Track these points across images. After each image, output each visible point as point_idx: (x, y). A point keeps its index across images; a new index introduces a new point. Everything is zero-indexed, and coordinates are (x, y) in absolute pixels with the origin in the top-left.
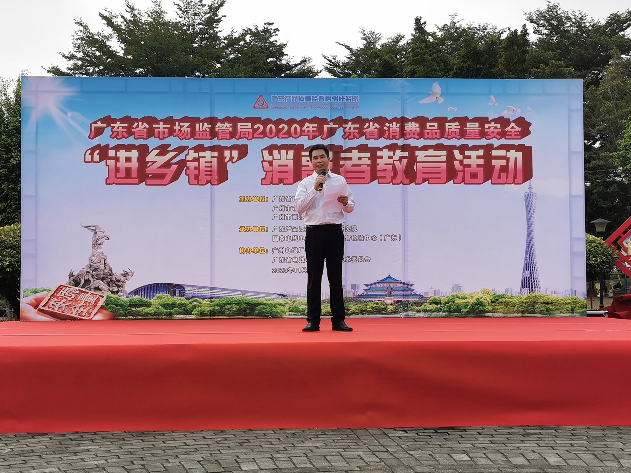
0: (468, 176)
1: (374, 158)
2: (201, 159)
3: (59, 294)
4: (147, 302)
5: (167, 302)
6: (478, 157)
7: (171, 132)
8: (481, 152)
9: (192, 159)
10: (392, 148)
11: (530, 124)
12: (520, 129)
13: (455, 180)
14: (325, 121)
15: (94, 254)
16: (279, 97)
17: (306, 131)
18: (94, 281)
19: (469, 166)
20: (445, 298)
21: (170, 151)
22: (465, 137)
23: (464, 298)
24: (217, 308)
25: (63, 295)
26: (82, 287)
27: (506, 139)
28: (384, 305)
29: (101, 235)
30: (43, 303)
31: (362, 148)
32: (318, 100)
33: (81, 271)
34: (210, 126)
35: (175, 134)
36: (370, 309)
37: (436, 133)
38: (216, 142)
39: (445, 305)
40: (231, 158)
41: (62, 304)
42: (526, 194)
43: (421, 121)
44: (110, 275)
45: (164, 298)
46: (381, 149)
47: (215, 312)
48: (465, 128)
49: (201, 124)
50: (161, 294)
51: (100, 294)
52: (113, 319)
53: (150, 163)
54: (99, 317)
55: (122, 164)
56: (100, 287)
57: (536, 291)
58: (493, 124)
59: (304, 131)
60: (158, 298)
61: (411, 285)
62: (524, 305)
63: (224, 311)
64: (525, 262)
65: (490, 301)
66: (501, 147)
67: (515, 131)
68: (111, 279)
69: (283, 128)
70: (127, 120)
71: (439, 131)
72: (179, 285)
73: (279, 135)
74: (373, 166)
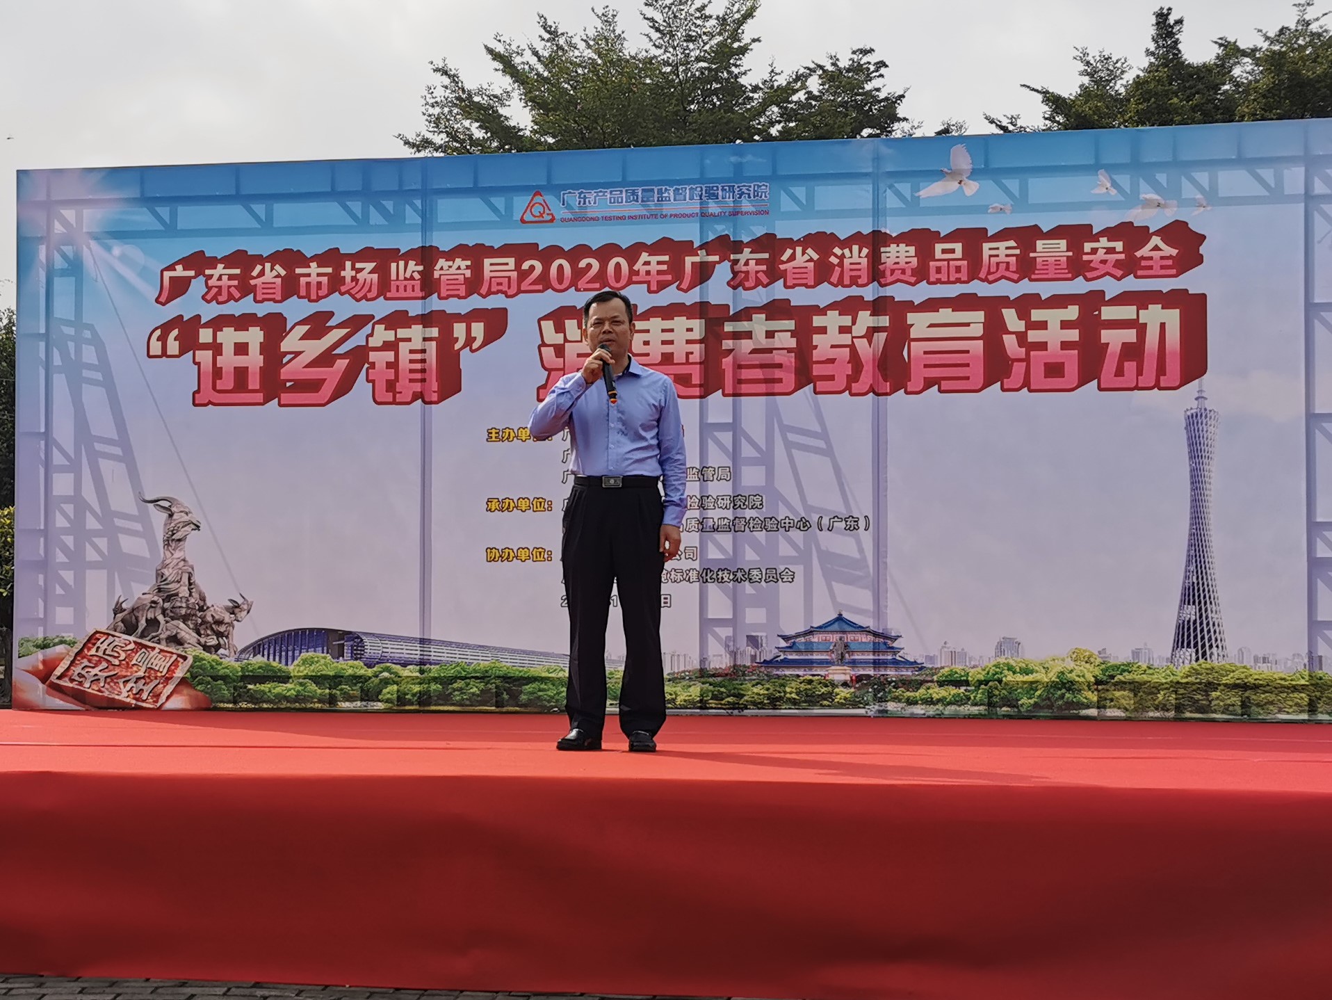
0: (1037, 372)
1: (804, 333)
2: (401, 344)
3: (93, 652)
4: (280, 670)
5: (324, 673)
6: (1065, 325)
7: (336, 284)
8: (1072, 313)
9: (380, 344)
10: (849, 307)
11: (1203, 238)
12: (1174, 252)
13: (1005, 380)
14: (687, 248)
15: (167, 562)
16: (580, 194)
17: (642, 272)
18: (167, 622)
19: (1043, 346)
20: (979, 669)
21: (332, 328)
22: (1033, 277)
23: (1027, 671)
24: (434, 687)
25: (100, 653)
26: (142, 636)
27: (1136, 277)
28: (826, 686)
29: (182, 520)
30: (59, 671)
31: (776, 310)
32: (672, 199)
33: (139, 598)
34: (421, 268)
35: (343, 289)
36: (794, 696)
37: (958, 269)
38: (435, 303)
39: (978, 688)
40: (470, 340)
41: (99, 673)
42: (1189, 413)
43: (922, 240)
44: (201, 609)
45: (317, 662)
46: (822, 311)
47: (430, 697)
48: (1032, 255)
49: (402, 263)
50: (311, 654)
51: (179, 652)
52: (208, 709)
53: (289, 357)
54: (177, 702)
55: (228, 360)
56: (179, 636)
57: (1215, 657)
58: (1104, 242)
59: (637, 273)
60: (304, 661)
61: (895, 639)
62: (1181, 691)
63: (451, 694)
64: (1184, 583)
65: (1093, 680)
66: (1124, 299)
67: (1162, 258)
68: (203, 618)
69: (589, 266)
70: (241, 259)
71: (965, 263)
72: (350, 633)
73: (581, 284)
74: (803, 351)
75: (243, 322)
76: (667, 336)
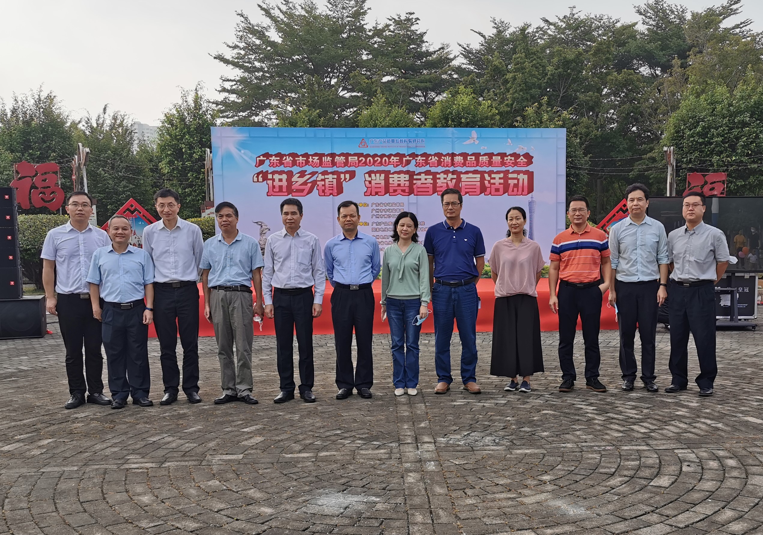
0: (493, 190)
1: (435, 179)
2: (326, 180)
6: (500, 178)
7: (307, 162)
8: (502, 175)
9: (320, 179)
10: (446, 172)
11: (533, 157)
13: (485, 193)
14: (404, 155)
16: (375, 140)
17: (392, 162)
19: (494, 184)
21: (307, 175)
22: (492, 166)
27: (517, 167)
31: (427, 173)
32: (399, 142)
34: (331, 159)
35: (309, 164)
37: (473, 163)
38: (335, 169)
40: (345, 179)
42: (529, 201)
43: (465, 155)
46: (439, 174)
48: (492, 160)
49: (326, 157)
53: (294, 183)
55: (277, 183)
58: (509, 157)
66: (513, 172)
67: (523, 162)
69: (378, 160)
70: (279, 155)
71: (475, 162)
73: (376, 164)
74: (435, 184)
75: (281, 173)
76: (399, 179)
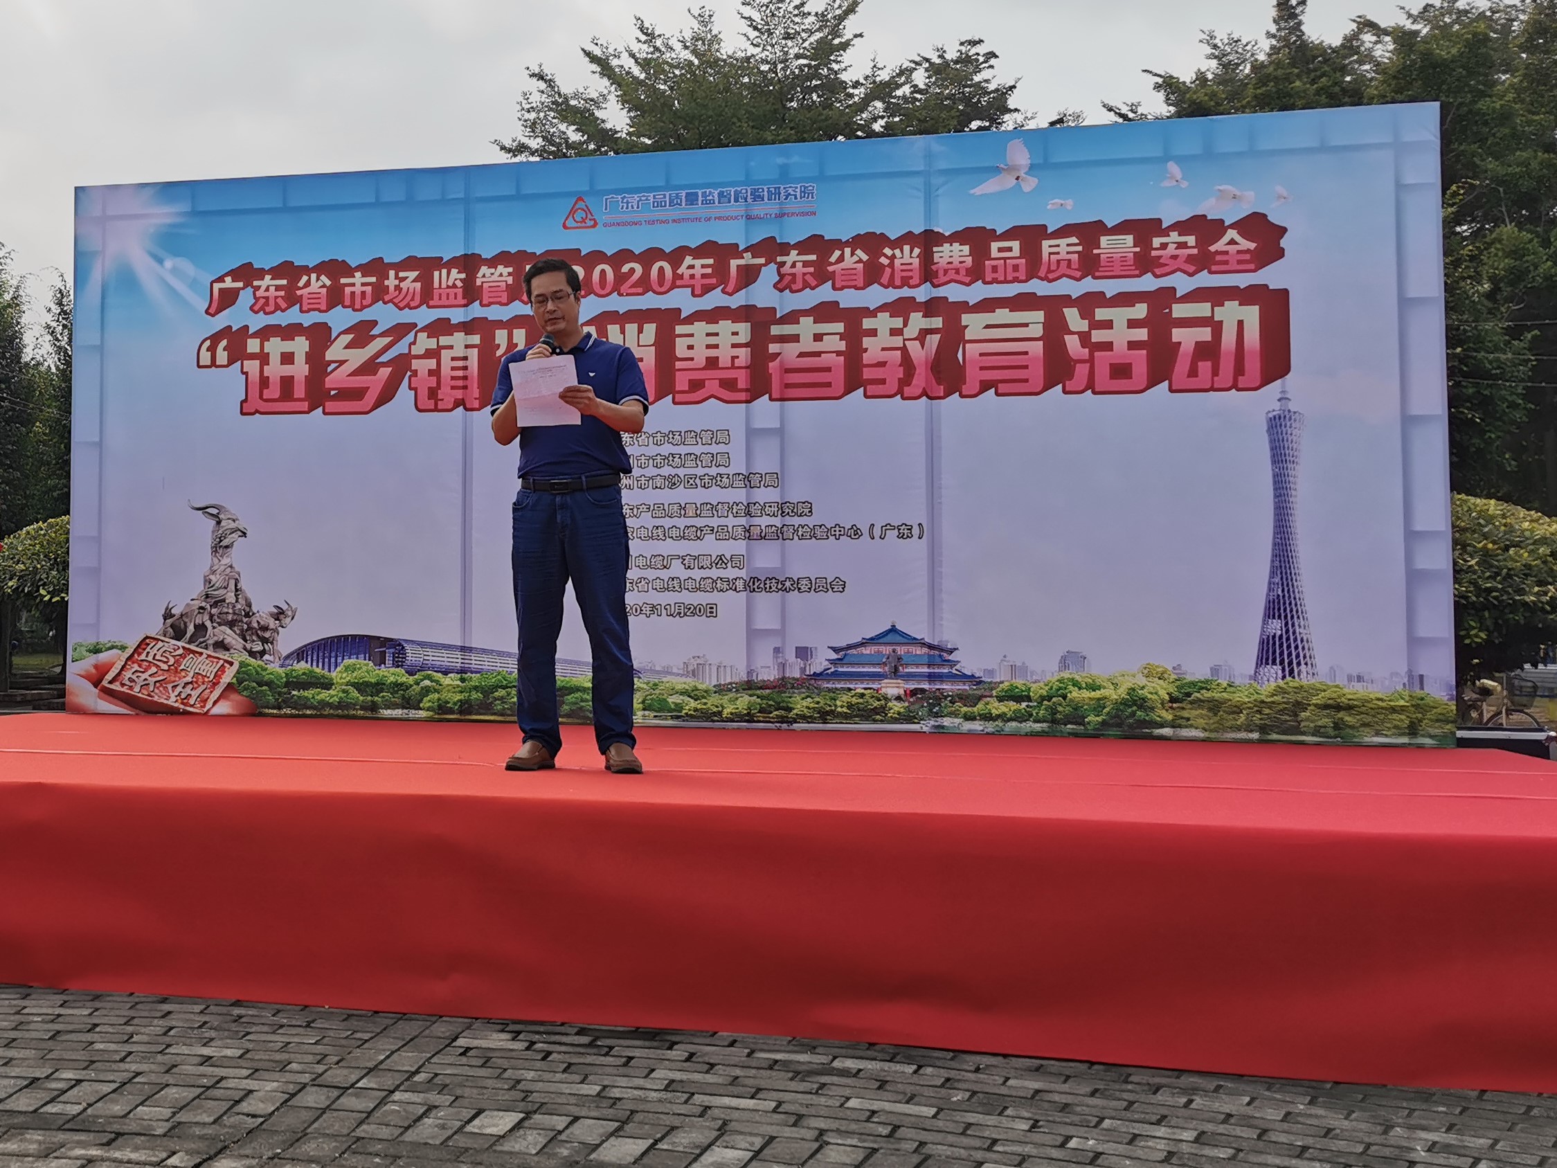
0: (1102, 372)
1: (854, 335)
2: (443, 351)
3: (143, 657)
4: (323, 676)
5: (366, 679)
6: (1132, 324)
7: (380, 293)
8: (1140, 311)
9: (422, 352)
10: (901, 308)
11: (1283, 230)
12: (1252, 246)
13: (1067, 383)
14: (732, 250)
15: (215, 568)
16: (623, 198)
17: (686, 276)
18: (214, 628)
19: (1108, 346)
20: (1042, 684)
21: (374, 337)
22: (1097, 274)
23: (1093, 687)
24: (475, 695)
25: (150, 658)
26: (190, 642)
27: (1211, 272)
28: (879, 700)
29: (230, 527)
30: (109, 676)
31: (825, 312)
32: (716, 201)
33: (188, 605)
34: (463, 276)
35: (387, 298)
36: (845, 710)
37: (1016, 268)
38: (476, 310)
39: (1040, 703)
41: (149, 678)
42: (1271, 415)
43: (977, 238)
44: (247, 615)
45: (359, 669)
46: (872, 313)
47: (471, 706)
48: (1095, 251)
49: (444, 271)
50: (353, 661)
51: (226, 658)
52: (254, 715)
53: (333, 366)
54: (223, 708)
55: (275, 370)
56: (226, 642)
57: (1303, 675)
58: (1174, 237)
59: (681, 277)
60: (347, 668)
61: (951, 651)
62: (1267, 711)
63: (492, 703)
64: (1268, 595)
65: (1167, 697)
66: (1194, 295)
67: (1239, 252)
68: (248, 624)
69: (632, 271)
70: (287, 270)
71: (1023, 261)
72: (391, 640)
73: (623, 289)
74: (853, 353)
75: (289, 332)
76: (712, 340)
